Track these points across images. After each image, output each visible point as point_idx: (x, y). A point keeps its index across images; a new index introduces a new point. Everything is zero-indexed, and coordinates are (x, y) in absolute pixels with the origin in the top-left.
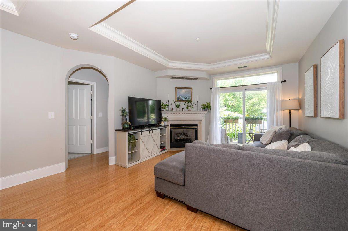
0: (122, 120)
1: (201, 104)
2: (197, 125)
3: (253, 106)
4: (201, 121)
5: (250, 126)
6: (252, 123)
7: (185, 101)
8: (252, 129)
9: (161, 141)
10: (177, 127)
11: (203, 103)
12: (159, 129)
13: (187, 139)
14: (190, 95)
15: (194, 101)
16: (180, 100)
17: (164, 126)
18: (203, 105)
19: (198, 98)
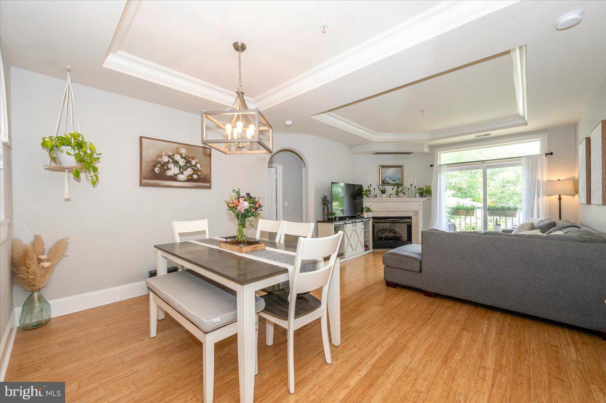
0: (324, 209)
1: (417, 188)
2: (410, 218)
3: (504, 186)
4: (416, 212)
5: (495, 219)
6: (500, 215)
7: (394, 185)
8: (499, 225)
9: (364, 239)
10: (382, 221)
11: (420, 187)
12: (362, 221)
13: (396, 237)
14: (400, 176)
15: (407, 184)
16: (386, 183)
17: (368, 218)
18: (419, 189)
19: (411, 179)
